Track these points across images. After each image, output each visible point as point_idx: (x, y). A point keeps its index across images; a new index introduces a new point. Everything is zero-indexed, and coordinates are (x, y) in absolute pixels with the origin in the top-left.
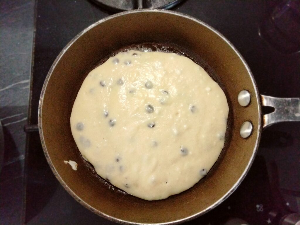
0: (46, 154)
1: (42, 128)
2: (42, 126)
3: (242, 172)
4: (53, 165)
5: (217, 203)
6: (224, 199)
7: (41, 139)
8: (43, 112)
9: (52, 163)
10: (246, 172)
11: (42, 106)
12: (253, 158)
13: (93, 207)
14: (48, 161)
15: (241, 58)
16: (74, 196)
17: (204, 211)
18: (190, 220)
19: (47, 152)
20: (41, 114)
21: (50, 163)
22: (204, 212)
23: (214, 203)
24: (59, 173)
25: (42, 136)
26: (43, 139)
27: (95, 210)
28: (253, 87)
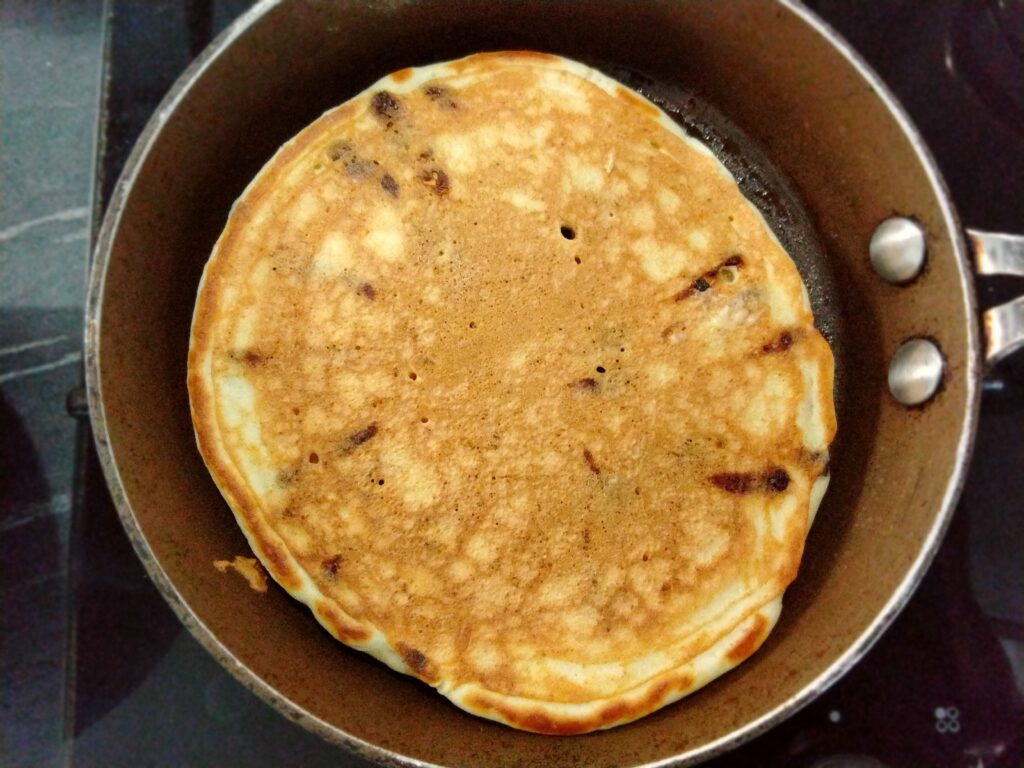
0: (139, 544)
1: (108, 440)
2: (107, 432)
3: (921, 540)
4: (174, 588)
5: (834, 667)
6: (860, 650)
7: (110, 486)
8: (103, 378)
9: (167, 578)
10: (938, 539)
11: (97, 350)
12: (960, 480)
13: (354, 734)
14: (152, 574)
15: (881, 91)
16: (274, 700)
17: (791, 702)
18: (739, 745)
19: (143, 537)
20: (99, 385)
21: (161, 580)
22: (788, 710)
23: (822, 669)
24: (201, 616)
25: (114, 473)
26: (117, 485)
27: (362, 746)
28: (934, 203)
